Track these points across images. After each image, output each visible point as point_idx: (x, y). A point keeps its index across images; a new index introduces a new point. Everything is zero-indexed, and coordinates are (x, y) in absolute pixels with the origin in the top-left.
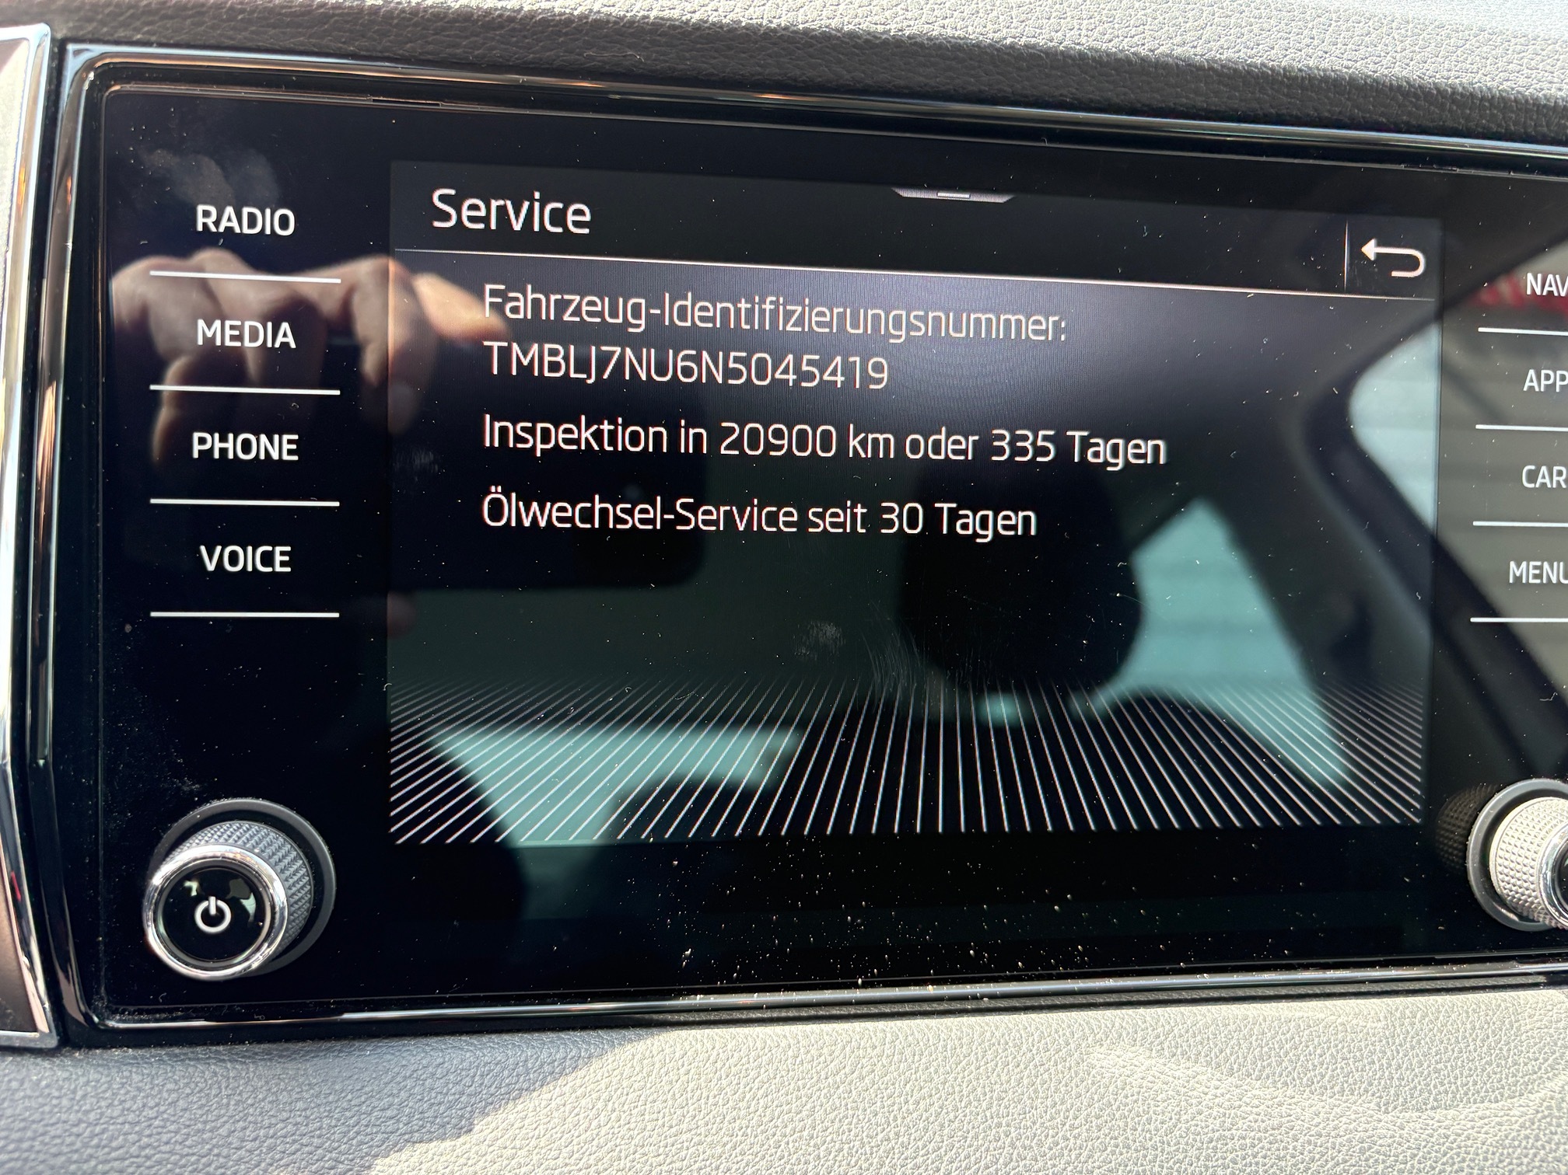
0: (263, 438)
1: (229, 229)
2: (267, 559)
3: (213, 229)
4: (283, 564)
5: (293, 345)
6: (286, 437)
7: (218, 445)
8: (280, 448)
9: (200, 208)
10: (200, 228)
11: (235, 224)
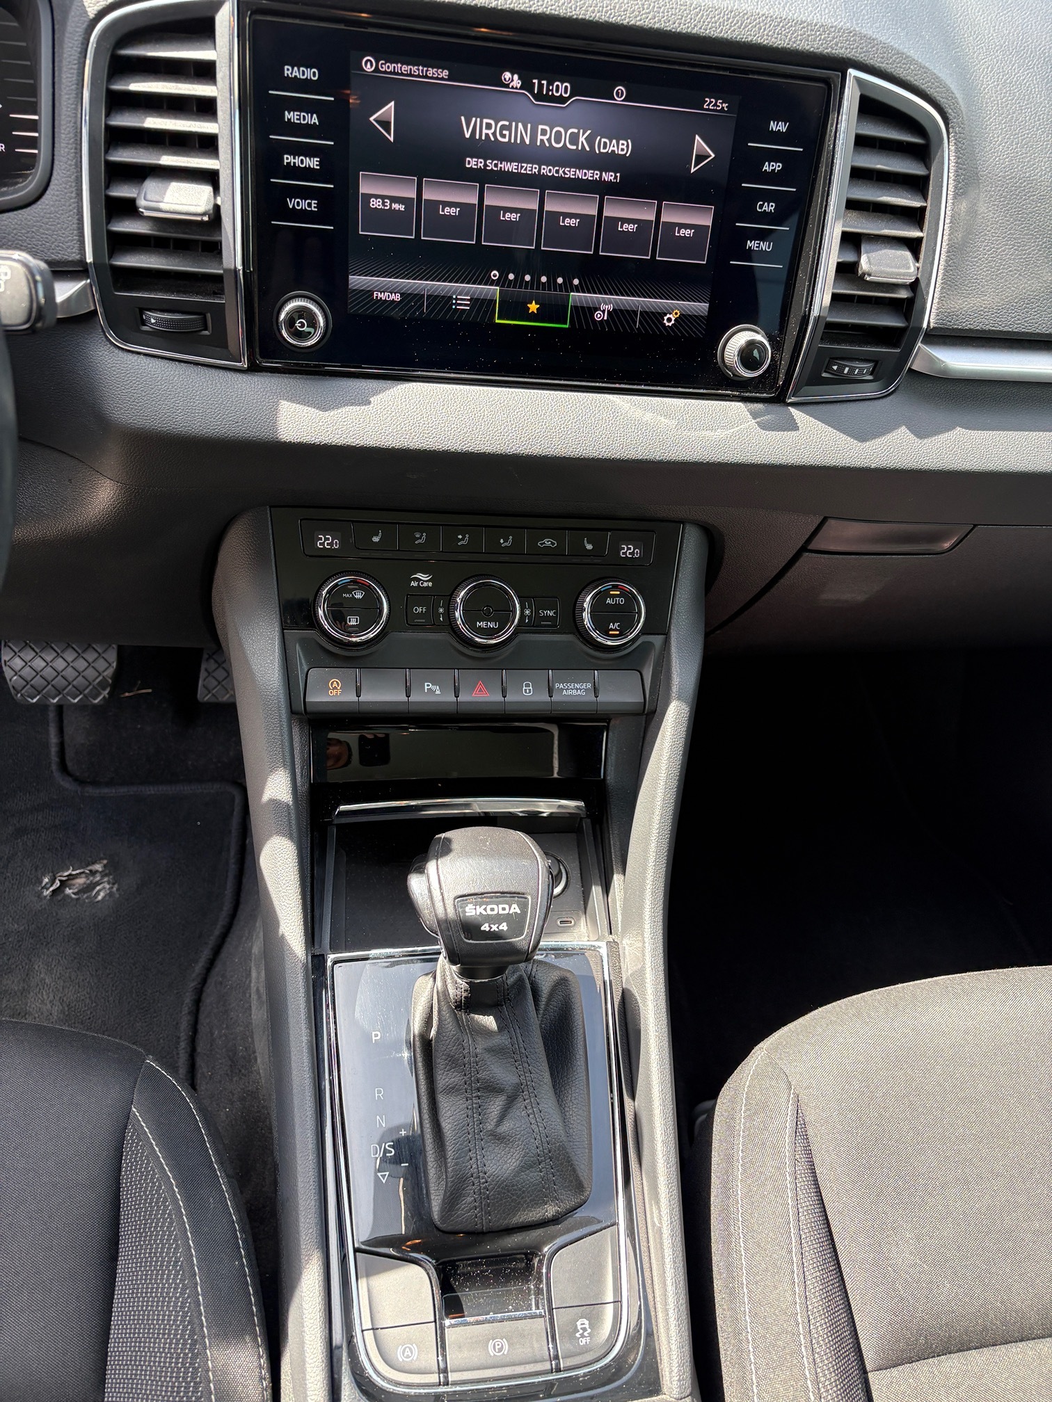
0: (308, 159)
1: (296, 76)
2: (310, 205)
3: (290, 76)
4: (315, 207)
5: (317, 124)
6: (316, 159)
7: (293, 161)
8: (313, 163)
9: (286, 67)
10: (286, 75)
11: (297, 74)
